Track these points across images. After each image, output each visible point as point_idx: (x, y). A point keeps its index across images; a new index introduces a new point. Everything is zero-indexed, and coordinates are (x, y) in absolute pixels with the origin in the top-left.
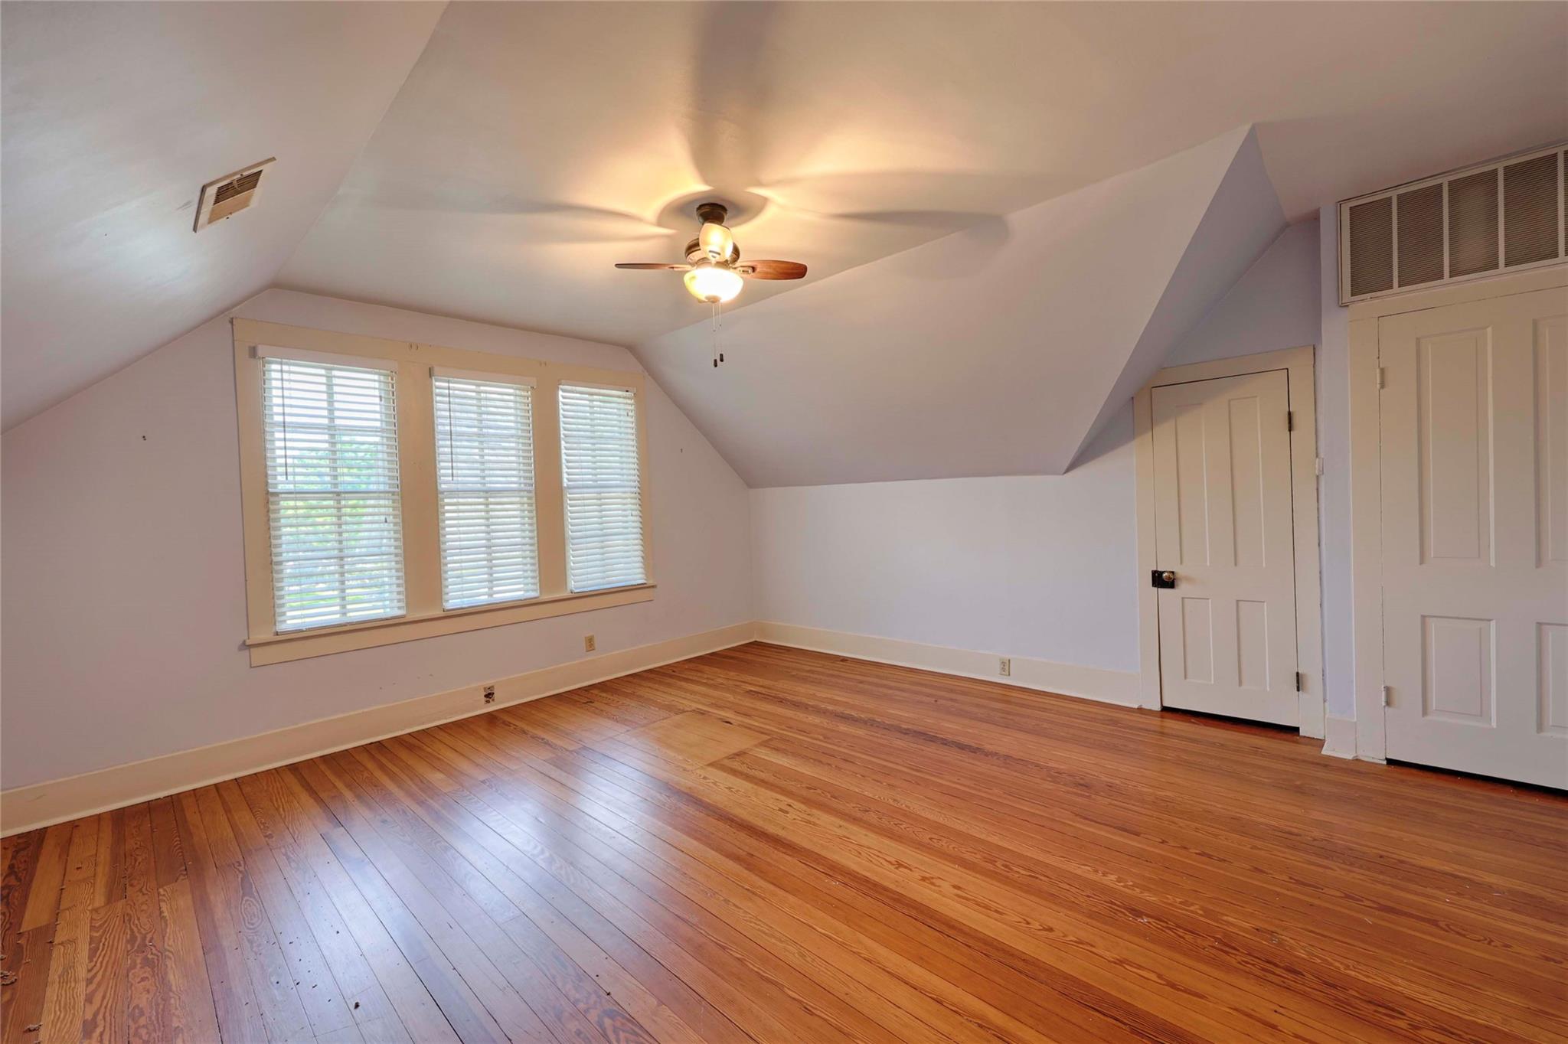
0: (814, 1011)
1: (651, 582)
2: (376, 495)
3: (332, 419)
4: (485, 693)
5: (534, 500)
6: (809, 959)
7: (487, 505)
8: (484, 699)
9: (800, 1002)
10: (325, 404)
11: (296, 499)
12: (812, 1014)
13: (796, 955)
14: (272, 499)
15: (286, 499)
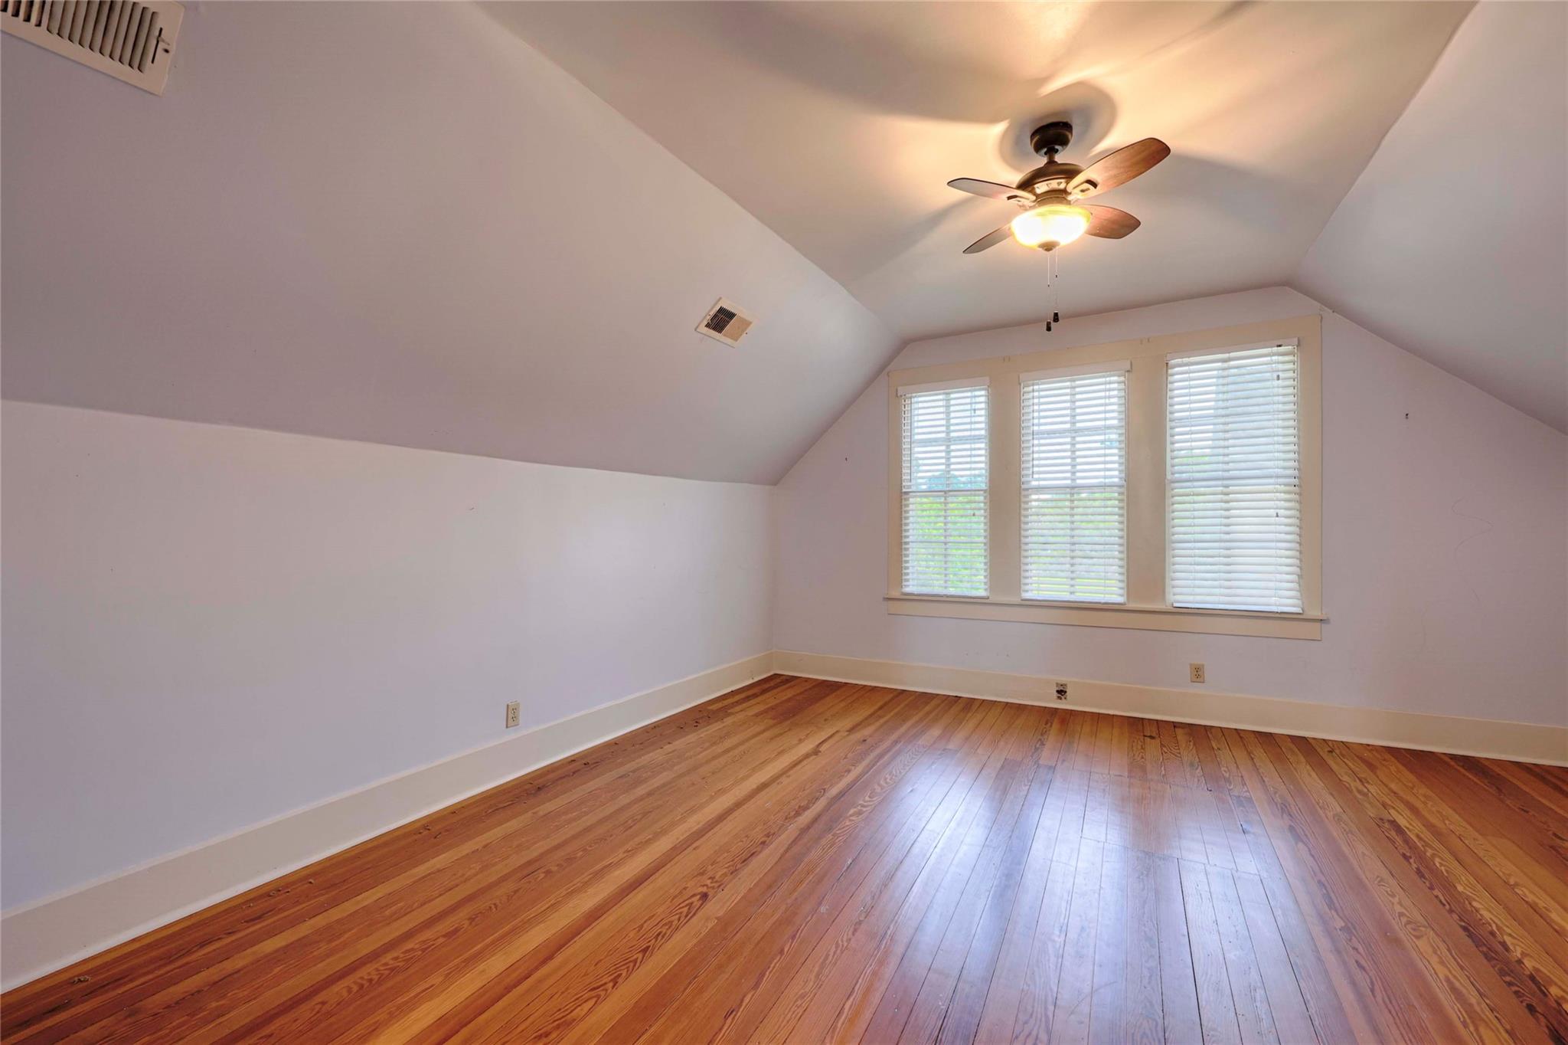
0: (730, 1019)
1: (1315, 613)
2: (969, 493)
3: (948, 433)
4: (1057, 689)
5: (1125, 498)
6: (799, 1003)
7: (1072, 501)
8: (1056, 694)
9: (740, 1005)
10: (943, 422)
11: (921, 497)
12: (726, 1018)
13: (803, 991)
14: (904, 497)
15: (915, 497)
